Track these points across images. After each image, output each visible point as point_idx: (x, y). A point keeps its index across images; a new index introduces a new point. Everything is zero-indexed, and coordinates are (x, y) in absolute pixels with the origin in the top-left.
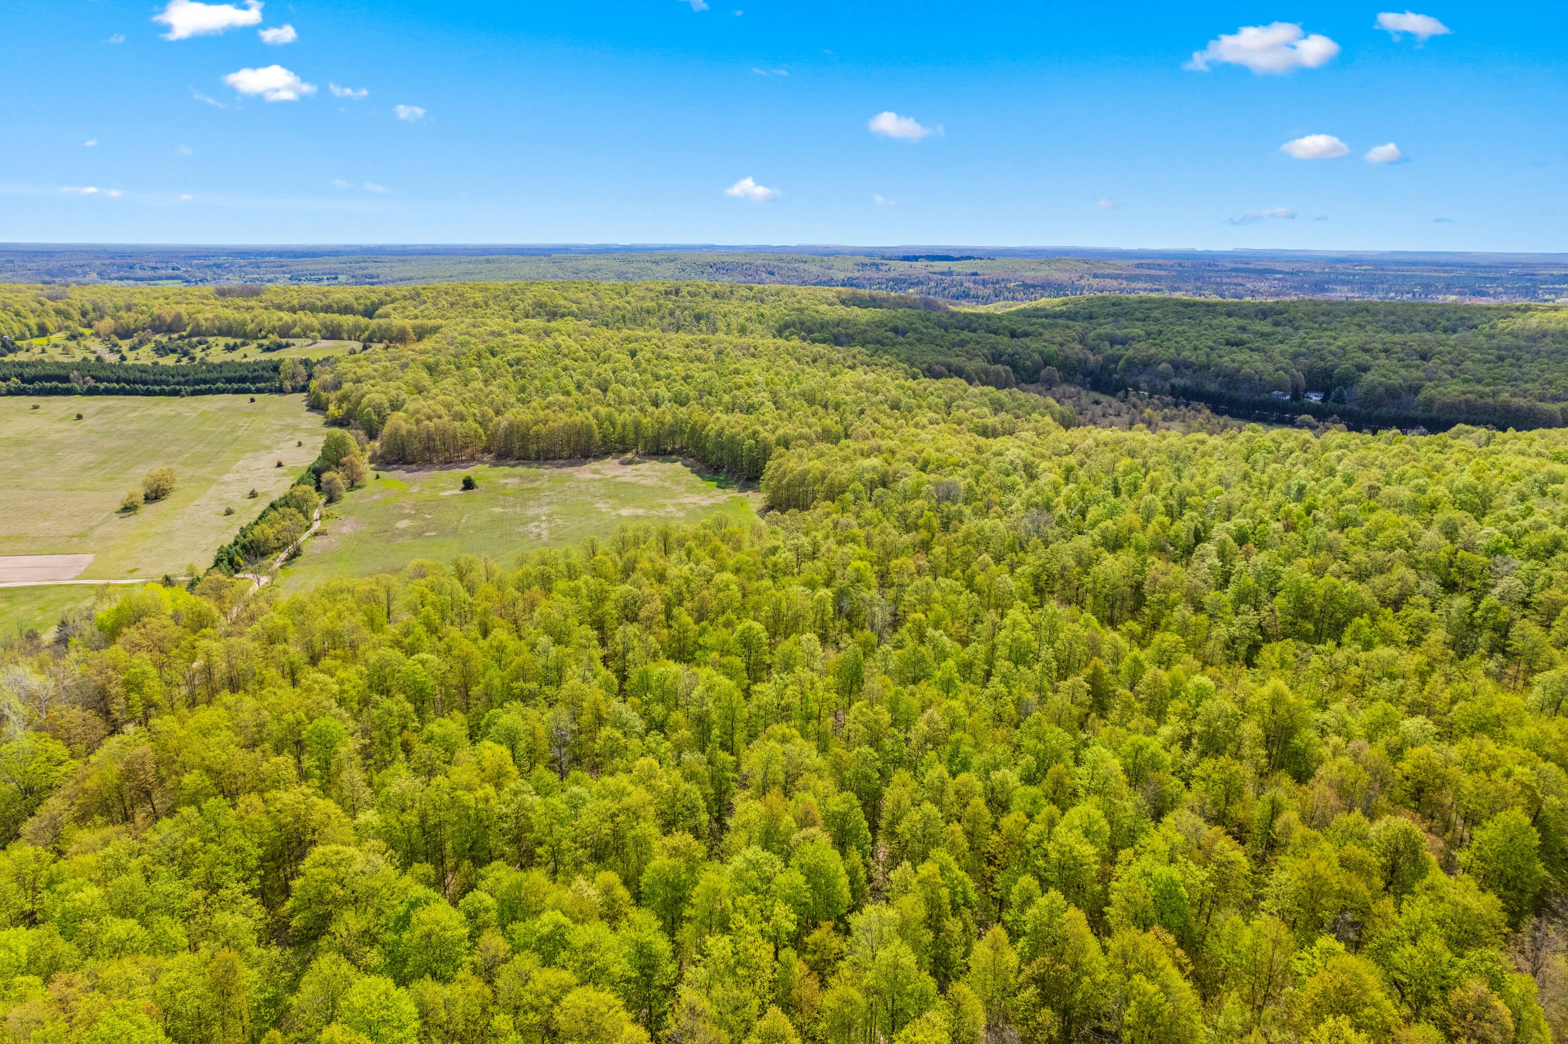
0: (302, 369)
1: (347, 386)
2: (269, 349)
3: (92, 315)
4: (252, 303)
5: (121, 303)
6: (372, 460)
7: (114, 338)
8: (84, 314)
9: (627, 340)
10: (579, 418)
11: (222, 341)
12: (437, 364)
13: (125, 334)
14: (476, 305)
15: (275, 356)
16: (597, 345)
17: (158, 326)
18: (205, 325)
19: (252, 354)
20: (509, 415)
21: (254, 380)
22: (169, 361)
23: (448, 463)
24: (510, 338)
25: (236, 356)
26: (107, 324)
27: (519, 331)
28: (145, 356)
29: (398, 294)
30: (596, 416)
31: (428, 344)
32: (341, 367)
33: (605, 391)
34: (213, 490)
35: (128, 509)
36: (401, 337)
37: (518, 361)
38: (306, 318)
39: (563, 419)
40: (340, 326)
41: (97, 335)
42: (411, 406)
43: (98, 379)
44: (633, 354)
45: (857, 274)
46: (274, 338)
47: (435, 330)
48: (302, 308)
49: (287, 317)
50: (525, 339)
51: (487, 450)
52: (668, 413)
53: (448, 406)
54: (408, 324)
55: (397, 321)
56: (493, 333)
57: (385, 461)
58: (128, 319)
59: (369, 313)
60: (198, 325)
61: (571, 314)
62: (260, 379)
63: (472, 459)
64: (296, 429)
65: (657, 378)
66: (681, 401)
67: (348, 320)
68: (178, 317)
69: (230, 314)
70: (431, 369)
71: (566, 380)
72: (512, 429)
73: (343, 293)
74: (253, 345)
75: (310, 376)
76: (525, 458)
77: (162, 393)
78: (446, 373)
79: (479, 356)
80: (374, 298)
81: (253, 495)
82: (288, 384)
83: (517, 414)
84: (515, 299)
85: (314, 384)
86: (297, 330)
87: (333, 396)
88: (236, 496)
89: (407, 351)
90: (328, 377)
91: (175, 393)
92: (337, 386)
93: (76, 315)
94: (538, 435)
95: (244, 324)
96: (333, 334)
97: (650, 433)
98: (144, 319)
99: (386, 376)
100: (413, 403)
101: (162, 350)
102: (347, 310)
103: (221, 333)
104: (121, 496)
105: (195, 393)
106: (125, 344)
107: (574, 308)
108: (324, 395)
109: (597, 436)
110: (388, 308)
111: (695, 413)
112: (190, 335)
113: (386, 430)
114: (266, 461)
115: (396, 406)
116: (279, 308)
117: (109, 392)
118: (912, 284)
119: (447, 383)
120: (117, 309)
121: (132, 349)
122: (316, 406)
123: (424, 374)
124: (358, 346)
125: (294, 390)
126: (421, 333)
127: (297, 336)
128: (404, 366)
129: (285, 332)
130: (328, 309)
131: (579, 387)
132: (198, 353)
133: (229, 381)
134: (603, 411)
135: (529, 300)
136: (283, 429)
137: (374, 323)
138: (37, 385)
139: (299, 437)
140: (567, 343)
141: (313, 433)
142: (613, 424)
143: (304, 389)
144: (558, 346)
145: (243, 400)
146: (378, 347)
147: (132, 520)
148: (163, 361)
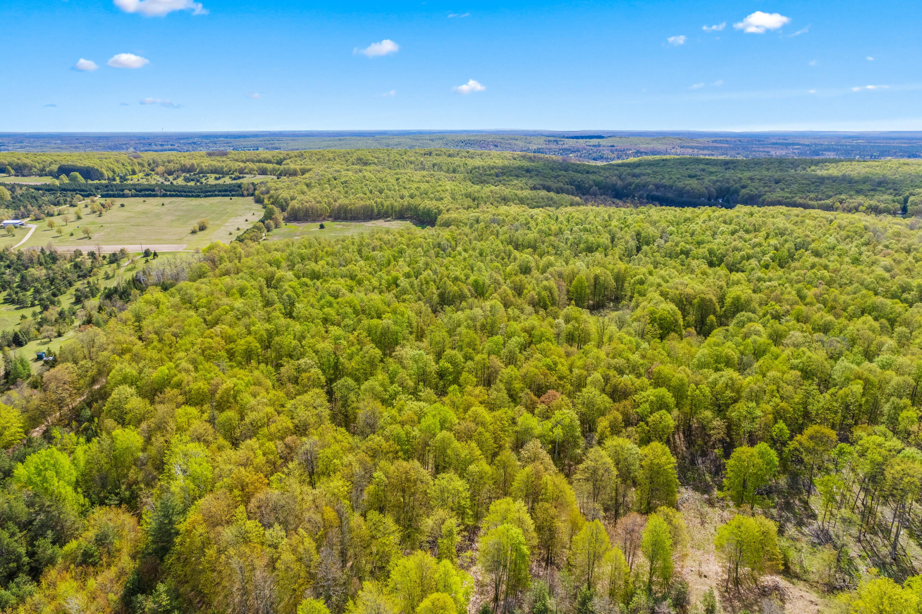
0: (251, 186)
1: (272, 192)
2: (235, 179)
3: (153, 165)
4: (224, 159)
5: (165, 160)
6: (284, 219)
7: (166, 175)
8: (149, 165)
9: (397, 174)
10: (368, 203)
11: (213, 176)
12: (310, 183)
13: (170, 173)
14: (329, 160)
15: (239, 181)
16: (382, 175)
17: (184, 169)
18: (205, 169)
19: (227, 180)
20: (339, 202)
21: (230, 191)
22: (192, 184)
23: (314, 221)
24: (343, 173)
25: (221, 182)
26: (160, 169)
27: (348, 170)
28: (180, 182)
29: (293, 155)
30: (376, 203)
31: (307, 175)
32: (269, 185)
33: (381, 193)
34: (222, 228)
35: (194, 232)
36: (294, 173)
37: (346, 182)
38: (250, 165)
39: (362, 203)
40: (266, 169)
41: (157, 174)
42: (299, 198)
43: (166, 190)
44: (397, 179)
45: (544, 146)
46: (237, 174)
47: (309, 170)
48: (248, 161)
49: (242, 165)
50: (350, 173)
51: (330, 216)
52: (406, 202)
53: (315, 198)
54: (298, 167)
55: (292, 166)
56: (336, 171)
57: (288, 220)
58: (171, 166)
59: (279, 163)
60: (202, 169)
61: (374, 163)
62: (233, 190)
63: (324, 219)
64: (251, 209)
65: (405, 188)
66: (412, 196)
67: (270, 166)
68: (193, 165)
69: (215, 162)
70: (308, 185)
71: (365, 189)
72: (341, 207)
73: (265, 154)
74: (228, 177)
75: (255, 190)
76: (345, 219)
77: (193, 196)
78: (314, 187)
79: (329, 180)
80: (281, 156)
81: (238, 229)
82: (245, 193)
83: (343, 201)
84: (348, 157)
85: (257, 193)
86: (246, 170)
87: (266, 196)
88: (233, 229)
89: (298, 178)
90: (264, 189)
91: (198, 196)
92: (268, 192)
93: (146, 165)
94: (351, 210)
95: (222, 168)
96: (263, 172)
97: (397, 209)
98: (178, 166)
99: (289, 188)
100: (300, 197)
101: (187, 180)
102: (269, 162)
103: (212, 172)
104: (190, 228)
105: (206, 196)
106: (171, 178)
107: (376, 161)
108: (262, 196)
109: (376, 210)
110: (288, 161)
111: (417, 201)
112: (198, 173)
113: (289, 208)
114: (241, 220)
115: (293, 199)
116: (237, 160)
117: (171, 196)
118: (573, 152)
119: (315, 190)
120: (164, 162)
121: (174, 179)
122: (259, 201)
123: (305, 187)
124: (275, 178)
125: (248, 195)
126: (304, 172)
127: (247, 173)
128: (296, 184)
129: (241, 171)
130: (259, 161)
131: (371, 192)
132: (203, 180)
133: (219, 191)
134: (379, 200)
135: (355, 156)
136: (246, 209)
137: (282, 167)
138: (143, 193)
139: (253, 212)
140: (368, 174)
141: (258, 211)
142: (383, 205)
143: (252, 195)
144: (364, 177)
145: (227, 199)
146: (283, 178)
147: (195, 236)
148: (189, 184)
